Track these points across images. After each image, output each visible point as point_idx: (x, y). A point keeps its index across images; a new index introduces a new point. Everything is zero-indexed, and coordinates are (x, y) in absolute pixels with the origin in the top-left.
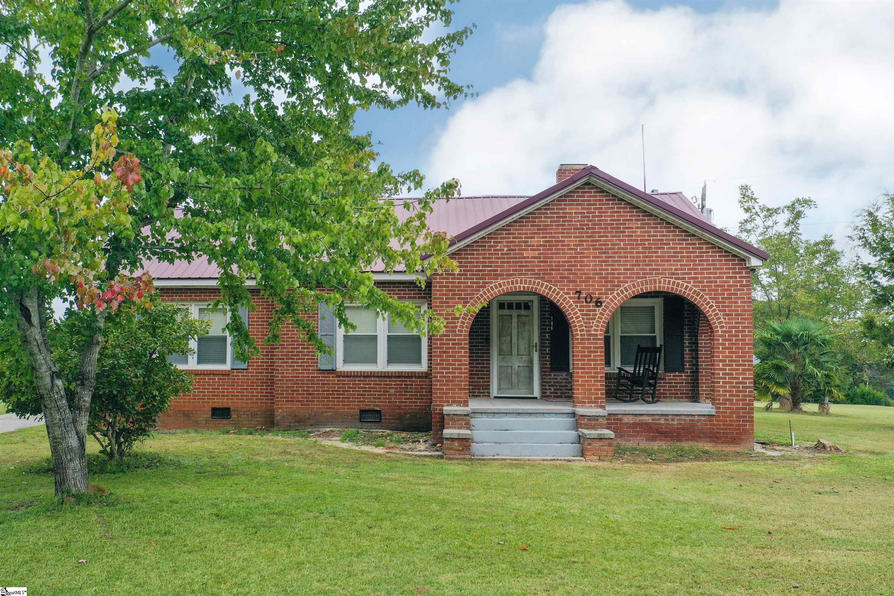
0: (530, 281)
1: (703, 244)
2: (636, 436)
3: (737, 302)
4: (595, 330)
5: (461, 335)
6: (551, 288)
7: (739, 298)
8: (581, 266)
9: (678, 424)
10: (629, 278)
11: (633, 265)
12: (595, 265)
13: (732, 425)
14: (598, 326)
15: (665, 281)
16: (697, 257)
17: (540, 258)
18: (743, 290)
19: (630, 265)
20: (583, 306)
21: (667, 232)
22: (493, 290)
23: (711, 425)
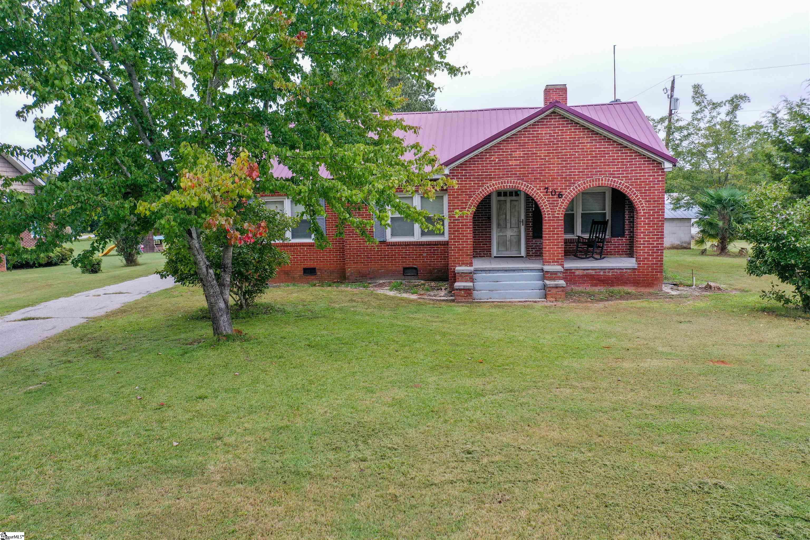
0: (514, 182)
1: (632, 153)
2: (584, 283)
3: (655, 193)
4: (558, 214)
5: (467, 219)
6: (528, 186)
7: (656, 190)
8: (548, 170)
9: (612, 275)
10: (581, 177)
11: (584, 169)
12: (558, 170)
13: (648, 275)
14: (560, 211)
15: (606, 179)
16: (628, 162)
17: (520, 165)
18: (659, 184)
19: (582, 169)
20: (550, 198)
21: (608, 145)
22: (488, 188)
23: (634, 275)
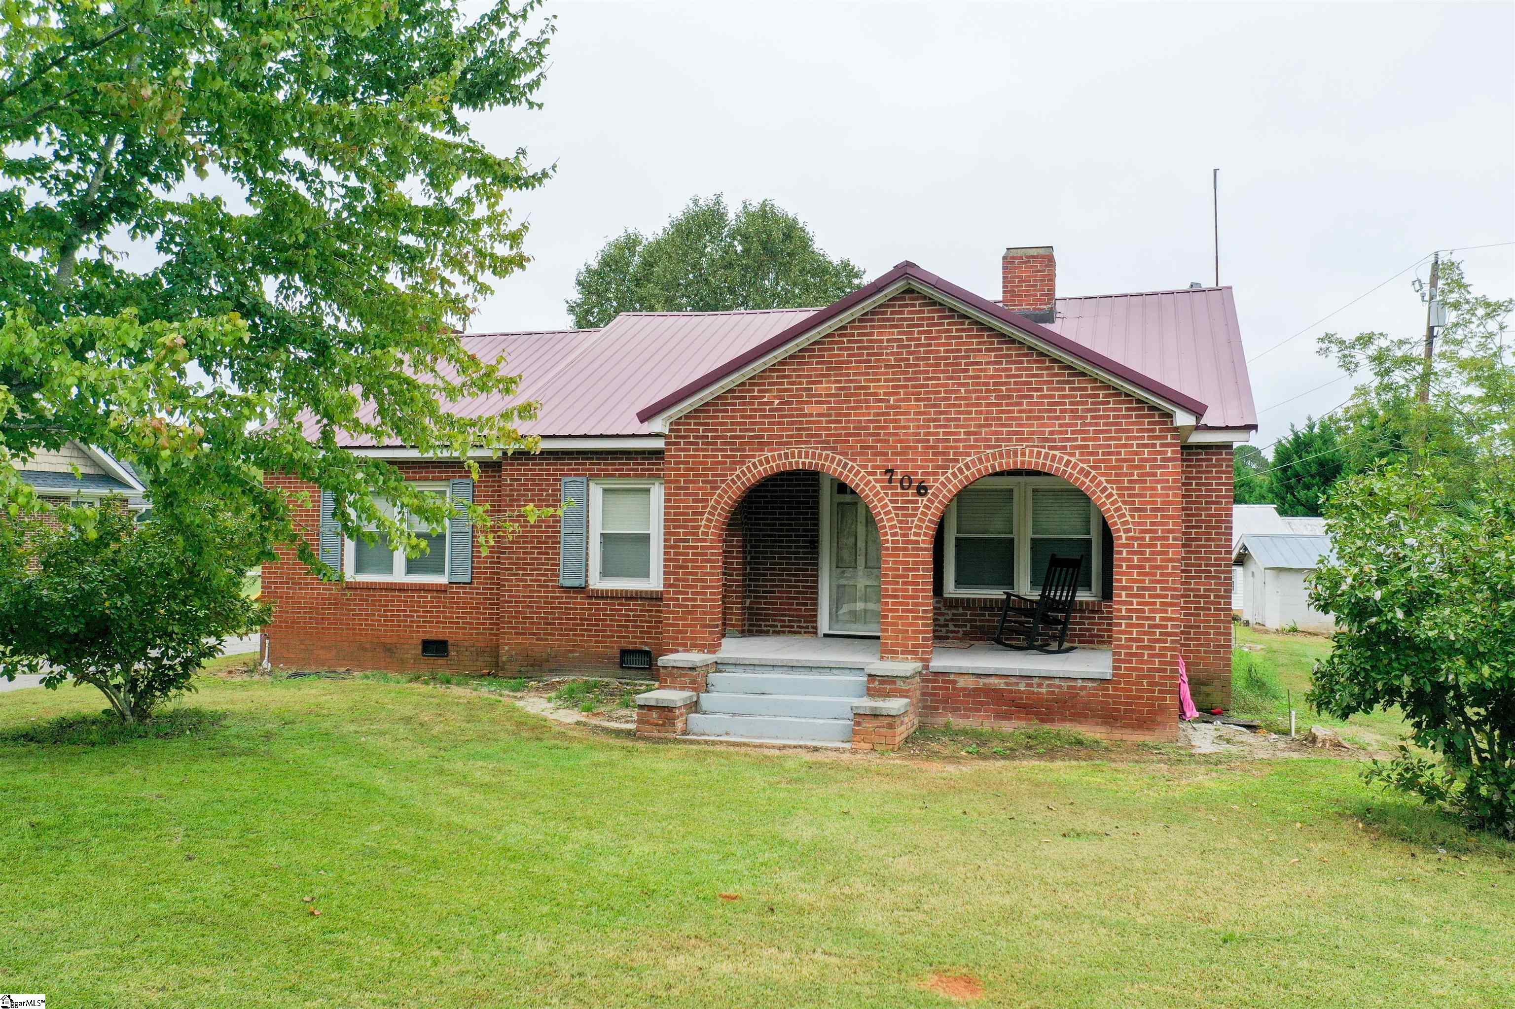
0: (814, 454)
1: (1099, 388)
2: (979, 710)
3: (1155, 489)
4: (916, 534)
5: (705, 540)
6: (846, 464)
7: (1158, 481)
8: (895, 428)
9: (1048, 693)
10: (972, 447)
11: (980, 426)
12: (918, 427)
13: (1141, 698)
14: (920, 528)
15: (1032, 452)
16: (1088, 411)
17: (830, 415)
18: (1166, 467)
19: (976, 426)
20: (897, 494)
21: (1038, 368)
22: (755, 467)
23: (1105, 696)
